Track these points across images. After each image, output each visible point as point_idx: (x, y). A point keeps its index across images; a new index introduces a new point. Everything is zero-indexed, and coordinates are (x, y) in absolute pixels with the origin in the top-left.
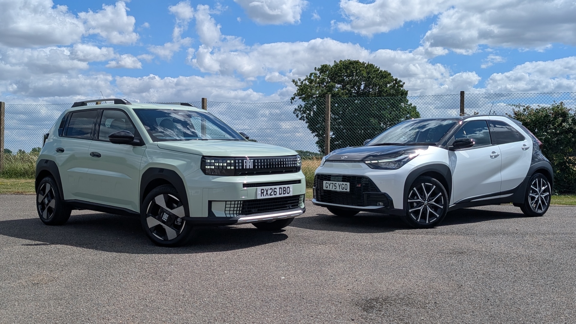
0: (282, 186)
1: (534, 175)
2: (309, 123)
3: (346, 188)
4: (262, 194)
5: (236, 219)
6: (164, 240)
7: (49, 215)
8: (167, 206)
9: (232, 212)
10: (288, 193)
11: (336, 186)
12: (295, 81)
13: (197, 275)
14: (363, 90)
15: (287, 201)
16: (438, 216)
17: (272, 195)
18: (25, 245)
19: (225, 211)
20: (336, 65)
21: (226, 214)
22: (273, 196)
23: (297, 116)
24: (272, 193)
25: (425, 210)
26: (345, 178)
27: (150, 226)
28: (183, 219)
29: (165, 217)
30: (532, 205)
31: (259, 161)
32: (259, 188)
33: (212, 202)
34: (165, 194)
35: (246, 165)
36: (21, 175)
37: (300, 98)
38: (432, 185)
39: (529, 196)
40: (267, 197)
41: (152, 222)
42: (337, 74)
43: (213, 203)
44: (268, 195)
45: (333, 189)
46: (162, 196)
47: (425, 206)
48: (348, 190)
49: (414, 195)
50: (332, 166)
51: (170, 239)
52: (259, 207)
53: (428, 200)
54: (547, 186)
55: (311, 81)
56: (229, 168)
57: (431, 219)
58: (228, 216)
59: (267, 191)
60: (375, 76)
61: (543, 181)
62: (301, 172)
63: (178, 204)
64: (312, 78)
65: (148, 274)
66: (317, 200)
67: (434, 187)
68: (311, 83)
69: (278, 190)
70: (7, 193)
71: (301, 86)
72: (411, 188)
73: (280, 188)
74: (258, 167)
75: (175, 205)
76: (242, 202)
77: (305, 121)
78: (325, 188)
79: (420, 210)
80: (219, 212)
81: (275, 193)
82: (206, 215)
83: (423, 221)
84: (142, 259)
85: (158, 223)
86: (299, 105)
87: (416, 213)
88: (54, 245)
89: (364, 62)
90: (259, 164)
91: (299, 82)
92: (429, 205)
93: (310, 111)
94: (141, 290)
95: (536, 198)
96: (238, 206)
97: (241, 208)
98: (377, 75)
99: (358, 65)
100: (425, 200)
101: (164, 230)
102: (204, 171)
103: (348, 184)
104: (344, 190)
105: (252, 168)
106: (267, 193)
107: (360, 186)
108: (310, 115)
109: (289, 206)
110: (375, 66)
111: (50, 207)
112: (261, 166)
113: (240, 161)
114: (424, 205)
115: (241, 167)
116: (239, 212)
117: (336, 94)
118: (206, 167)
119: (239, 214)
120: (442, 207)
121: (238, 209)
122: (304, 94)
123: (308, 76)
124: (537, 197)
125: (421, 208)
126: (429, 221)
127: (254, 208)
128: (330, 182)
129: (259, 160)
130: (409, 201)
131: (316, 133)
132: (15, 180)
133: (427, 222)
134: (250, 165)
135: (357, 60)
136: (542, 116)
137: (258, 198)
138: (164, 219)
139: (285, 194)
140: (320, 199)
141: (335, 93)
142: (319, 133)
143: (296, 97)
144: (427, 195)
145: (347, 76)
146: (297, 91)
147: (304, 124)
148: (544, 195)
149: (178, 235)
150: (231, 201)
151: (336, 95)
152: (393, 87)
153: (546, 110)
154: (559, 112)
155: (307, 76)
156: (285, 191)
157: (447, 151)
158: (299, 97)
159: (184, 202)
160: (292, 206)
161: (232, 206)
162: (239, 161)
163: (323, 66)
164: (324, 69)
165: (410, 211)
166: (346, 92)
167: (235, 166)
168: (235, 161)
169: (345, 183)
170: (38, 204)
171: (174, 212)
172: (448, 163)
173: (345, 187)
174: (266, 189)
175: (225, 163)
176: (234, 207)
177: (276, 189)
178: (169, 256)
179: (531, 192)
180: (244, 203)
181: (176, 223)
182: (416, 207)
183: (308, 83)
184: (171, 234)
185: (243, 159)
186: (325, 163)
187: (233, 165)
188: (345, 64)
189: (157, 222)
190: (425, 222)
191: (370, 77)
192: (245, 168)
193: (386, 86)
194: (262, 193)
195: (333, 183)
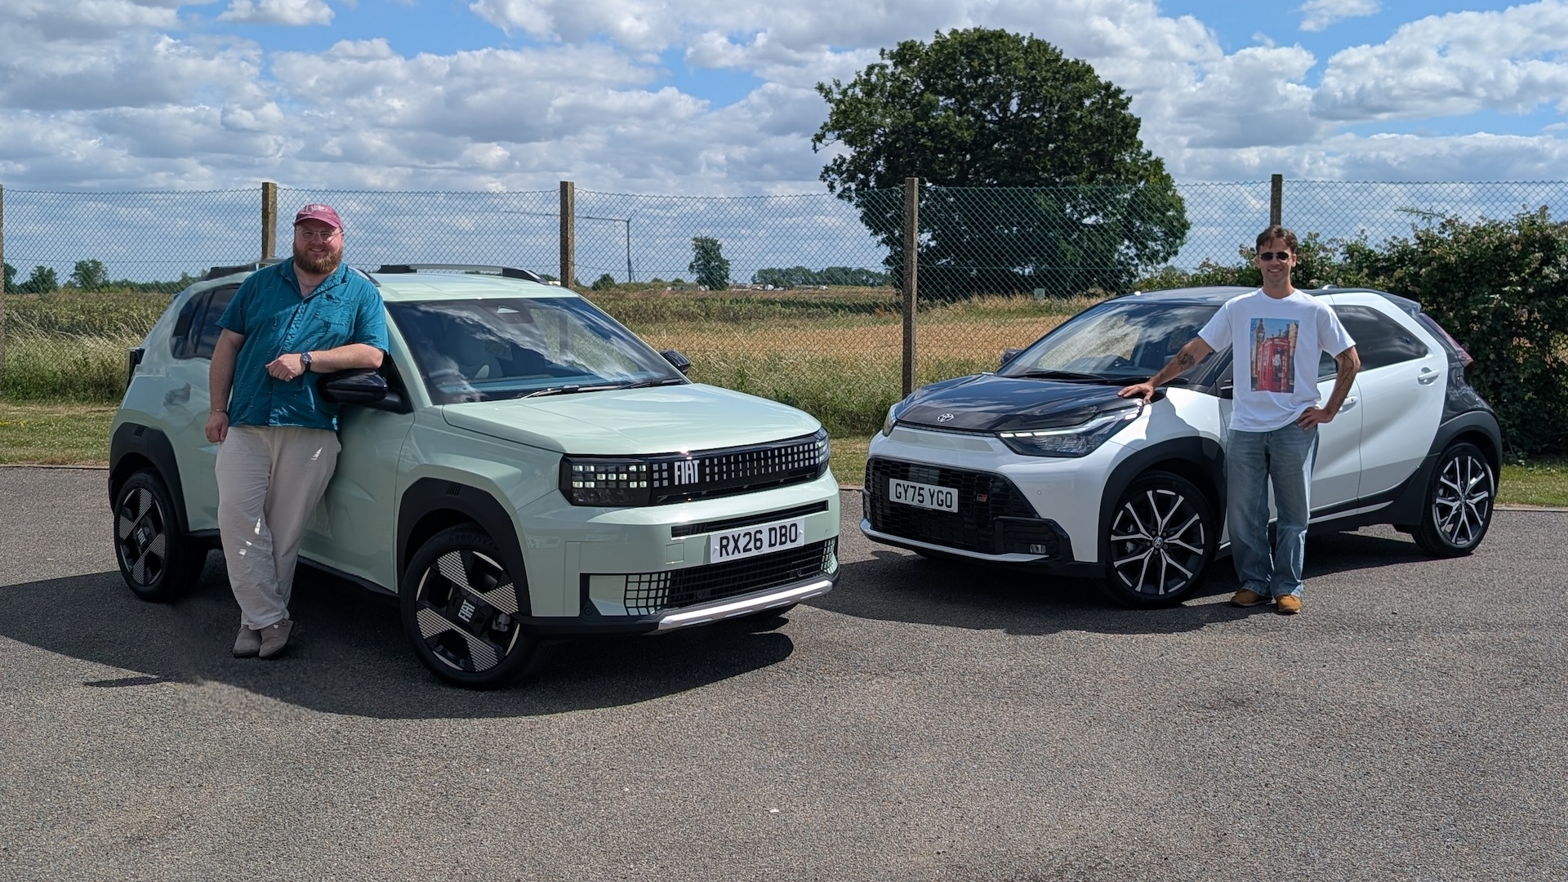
0: (777, 524)
1: (1451, 448)
2: (865, 206)
3: (949, 504)
4: (724, 550)
5: (655, 621)
6: (465, 671)
7: (150, 575)
8: (472, 583)
9: (642, 603)
10: (792, 541)
11: (922, 495)
12: (826, 87)
13: (552, 801)
14: (1017, 115)
15: (790, 560)
16: (1190, 575)
17: (750, 550)
18: (92, 684)
19: (625, 599)
20: (941, 44)
21: (626, 608)
22: (754, 553)
23: (832, 187)
24: (751, 545)
25: (1156, 560)
26: (947, 476)
27: (426, 635)
28: (513, 619)
29: (466, 611)
30: (1443, 529)
31: (716, 462)
32: (716, 535)
33: (591, 577)
34: (465, 550)
35: (680, 477)
36: (54, 391)
37: (839, 138)
38: (1173, 494)
39: (1434, 506)
40: (737, 556)
41: (431, 623)
42: (942, 70)
43: (593, 580)
44: (739, 552)
45: (915, 503)
46: (457, 554)
47: (1155, 549)
48: (955, 509)
49: (1127, 520)
50: (915, 440)
51: (479, 667)
52: (716, 584)
53: (1165, 534)
54: (1483, 475)
55: (870, 91)
56: (634, 485)
57: (1169, 583)
58: (634, 612)
59: (736, 542)
60: (1049, 74)
61: (1472, 461)
62: (828, 476)
63: (502, 579)
64: (874, 78)
65: (426, 797)
66: (874, 528)
67: (1181, 499)
68: (869, 94)
69: (765, 537)
70: (21, 464)
71: (841, 101)
72: (1120, 506)
73: (770, 530)
74: (712, 478)
75: (492, 579)
76: (669, 574)
77: (854, 203)
78: (893, 498)
79: (1142, 561)
80: (609, 604)
81: (758, 544)
82: (575, 612)
83: (1150, 590)
84: (408, 737)
85: (447, 625)
86: (837, 157)
87: (1133, 570)
88: (169, 684)
89: (1018, 35)
90: (716, 468)
91: (835, 90)
92: (1166, 547)
93: (867, 174)
94: (409, 862)
95: (1454, 508)
96: (658, 585)
97: (667, 591)
98: (1054, 73)
99: (1003, 43)
100: (1157, 535)
101: (464, 642)
102: (569, 494)
103: (955, 492)
104: (944, 508)
105: (697, 481)
106: (736, 547)
107: (984, 499)
108: (868, 186)
109: (795, 574)
110: (1052, 46)
111: (151, 553)
112: (721, 473)
113: (665, 466)
114: (1152, 549)
115: (665, 483)
116: (663, 601)
117: (940, 128)
118: (575, 484)
119: (663, 606)
120: (1200, 552)
121: (660, 593)
122: (850, 126)
123: (862, 74)
124: (1455, 505)
125: (1145, 557)
126: (1166, 588)
127: (704, 586)
128: (906, 483)
129: (716, 460)
130: (1114, 538)
131: (885, 236)
132: (39, 408)
133: (1161, 592)
134: (690, 475)
135: (998, 28)
136: (1489, 247)
137: (713, 561)
138: (464, 617)
139: (785, 543)
140: (880, 525)
141: (937, 125)
142: (893, 234)
143: (830, 136)
144: (1162, 523)
145: (969, 76)
146: (831, 115)
147: (852, 212)
148: (1475, 500)
149: (502, 659)
150: (640, 574)
151: (940, 131)
152: (1099, 108)
153: (1502, 229)
154: (1534, 234)
155: (858, 73)
156: (785, 535)
157: (1216, 399)
158: (836, 133)
159: (515, 573)
160: (804, 572)
161: (645, 586)
162: (660, 467)
163: (905, 44)
164: (905, 54)
165: (1117, 564)
166: (969, 121)
167: (650, 480)
168: (652, 467)
169: (945, 490)
170: (118, 541)
171: (489, 598)
172: (1218, 434)
173: (948, 499)
174: (733, 536)
175: (623, 473)
176: (649, 590)
177: (760, 532)
178: (477, 725)
179: (1441, 492)
180: (676, 576)
181: (494, 627)
182: (1133, 553)
183: (860, 95)
184: (482, 653)
185: (671, 459)
186: (896, 428)
187: (644, 476)
188: (965, 40)
189: (443, 624)
190: (1155, 591)
191: (1034, 77)
192: (677, 483)
193: (1081, 104)
194: (722, 546)
195: (915, 487)
